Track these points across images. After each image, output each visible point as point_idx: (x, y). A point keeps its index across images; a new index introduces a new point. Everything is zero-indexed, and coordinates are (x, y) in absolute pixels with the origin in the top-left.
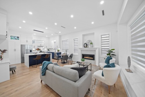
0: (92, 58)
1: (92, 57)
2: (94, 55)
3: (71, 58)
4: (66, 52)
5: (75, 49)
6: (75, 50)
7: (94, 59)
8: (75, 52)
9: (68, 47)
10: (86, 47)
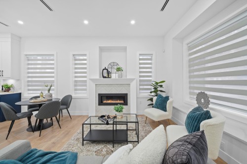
0: (123, 102)
1: (123, 99)
2: (127, 94)
3: (67, 109)
4: (49, 90)
5: (76, 81)
6: (75, 86)
7: (126, 103)
8: (76, 90)
9: (53, 77)
10: (108, 77)
